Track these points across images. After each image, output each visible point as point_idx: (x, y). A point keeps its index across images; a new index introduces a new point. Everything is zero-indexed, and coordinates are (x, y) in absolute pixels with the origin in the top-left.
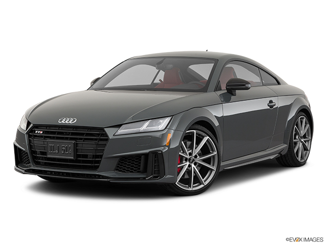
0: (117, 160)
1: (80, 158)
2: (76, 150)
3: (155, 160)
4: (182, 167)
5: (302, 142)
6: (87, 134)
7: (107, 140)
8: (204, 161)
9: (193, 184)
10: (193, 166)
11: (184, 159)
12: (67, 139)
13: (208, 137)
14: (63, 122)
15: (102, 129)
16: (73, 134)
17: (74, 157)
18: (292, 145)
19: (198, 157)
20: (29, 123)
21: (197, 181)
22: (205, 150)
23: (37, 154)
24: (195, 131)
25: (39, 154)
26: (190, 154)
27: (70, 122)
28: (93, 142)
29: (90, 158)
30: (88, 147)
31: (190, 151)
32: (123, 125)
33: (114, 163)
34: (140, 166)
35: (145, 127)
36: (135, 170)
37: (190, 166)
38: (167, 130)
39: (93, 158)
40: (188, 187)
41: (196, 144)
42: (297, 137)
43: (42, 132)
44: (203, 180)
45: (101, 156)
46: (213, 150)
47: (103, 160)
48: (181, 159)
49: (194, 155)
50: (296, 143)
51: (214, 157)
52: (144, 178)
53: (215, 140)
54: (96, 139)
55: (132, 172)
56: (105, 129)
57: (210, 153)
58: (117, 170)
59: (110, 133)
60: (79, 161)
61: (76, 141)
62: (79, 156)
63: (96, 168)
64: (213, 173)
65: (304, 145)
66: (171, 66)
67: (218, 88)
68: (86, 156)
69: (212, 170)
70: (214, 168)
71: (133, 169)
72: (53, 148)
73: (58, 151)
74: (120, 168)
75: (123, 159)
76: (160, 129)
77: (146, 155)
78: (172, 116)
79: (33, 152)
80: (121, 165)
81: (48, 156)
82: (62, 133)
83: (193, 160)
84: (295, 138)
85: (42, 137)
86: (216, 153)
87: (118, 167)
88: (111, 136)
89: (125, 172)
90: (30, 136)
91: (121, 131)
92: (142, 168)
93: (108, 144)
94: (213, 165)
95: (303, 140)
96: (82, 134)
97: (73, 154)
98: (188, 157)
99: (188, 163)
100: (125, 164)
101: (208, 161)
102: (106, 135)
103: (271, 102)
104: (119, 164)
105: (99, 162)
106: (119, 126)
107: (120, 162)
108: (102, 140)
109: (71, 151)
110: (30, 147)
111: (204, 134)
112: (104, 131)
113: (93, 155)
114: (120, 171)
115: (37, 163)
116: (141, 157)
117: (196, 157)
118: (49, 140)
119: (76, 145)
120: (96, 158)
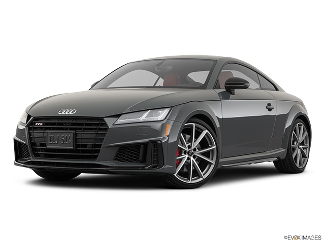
0: (117, 149)
1: (80, 147)
2: (75, 140)
3: (154, 150)
4: (181, 160)
5: (300, 148)
6: (87, 124)
7: (106, 129)
8: (203, 154)
9: (192, 177)
10: (192, 158)
11: (183, 151)
12: (66, 129)
13: (207, 131)
14: (63, 113)
15: (102, 119)
16: (72, 124)
17: (74, 147)
18: (290, 150)
19: (197, 150)
20: (29, 117)
21: (196, 174)
22: (204, 144)
23: (36, 146)
24: (194, 124)
25: (38, 146)
26: (189, 147)
27: (70, 113)
28: (92, 132)
29: (90, 148)
30: (87, 137)
31: (189, 144)
32: (123, 115)
33: (114, 152)
34: (139, 156)
35: (144, 117)
36: (134, 160)
37: (188, 159)
38: (166, 120)
39: (92, 148)
40: (187, 180)
41: (195, 138)
42: (295, 143)
43: (42, 124)
44: (202, 174)
45: (100, 146)
46: (212, 144)
47: (102, 150)
48: (180, 152)
49: (193, 148)
50: (294, 149)
51: (212, 150)
52: (143, 168)
53: (214, 134)
54: (95, 129)
55: (131, 161)
56: (104, 119)
57: (209, 147)
58: (116, 159)
59: (110, 122)
60: (79, 151)
61: (76, 131)
62: (78, 146)
63: (95, 158)
64: (212, 167)
65: (302, 152)
66: (170, 68)
67: (217, 86)
68: (85, 146)
69: (211, 164)
70: (213, 162)
71: (131, 159)
72: (52, 139)
73: (58, 142)
74: (119, 158)
75: (122, 148)
76: (159, 119)
77: (145, 144)
78: (172, 107)
79: (33, 144)
80: (121, 155)
81: (47, 147)
82: (61, 124)
83: (192, 153)
84: (293, 144)
85: (42, 128)
86: (215, 147)
87: (117, 156)
88: (110, 126)
89: (124, 162)
90: (30, 129)
91: (120, 121)
92: (141, 158)
93: (108, 133)
94: (212, 159)
95: (301, 147)
96: (82, 124)
97: (72, 144)
98: (187, 150)
99: (187, 156)
100: (124, 153)
101: (207, 154)
102: (105, 124)
103: (269, 104)
104: (118, 154)
105: (98, 151)
106: (118, 116)
107: (119, 151)
108: (101, 129)
109: (71, 141)
110: (30, 139)
111: (203, 128)
112: (104, 121)
113: (93, 145)
114: (119, 160)
115: (37, 155)
116: (140, 147)
117: (195, 150)
118: (48, 131)
119: (75, 135)
120: (95, 147)
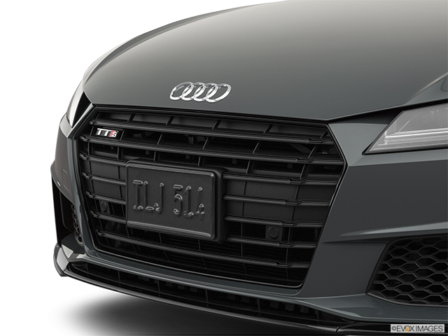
0: (378, 251)
1: (239, 235)
2: (222, 206)
6: (266, 147)
7: (339, 170)
12: (192, 161)
14: (183, 97)
15: (321, 127)
16: (215, 143)
20: (84, 101)
23: (100, 211)
25: (105, 213)
27: (207, 98)
28: (285, 178)
29: (274, 240)
30: (264, 197)
32: (405, 114)
33: (368, 262)
39: (285, 239)
43: (114, 134)
45: (312, 235)
47: (322, 252)
54: (296, 168)
55: (436, 301)
56: (332, 127)
58: (376, 288)
59: (351, 142)
60: (235, 249)
61: (224, 172)
62: (234, 228)
63: (296, 279)
68: (259, 231)
72: (144, 195)
73: (162, 206)
74: (389, 284)
75: (400, 248)
79: (90, 204)
80: (394, 273)
81: (130, 222)
82: (180, 140)
85: (113, 149)
87: (382, 277)
88: (353, 157)
89: (407, 299)
90: (82, 147)
91: (396, 136)
93: (343, 184)
96: (247, 145)
97: (210, 221)
100: (408, 267)
102: (333, 150)
104: (385, 267)
105: (307, 256)
106: (387, 116)
107: (388, 257)
108: (317, 169)
109: (204, 209)
110: (84, 183)
112: (328, 135)
113: (286, 229)
114: (388, 294)
115: (103, 245)
118: (133, 163)
119: (223, 187)
120: (294, 240)
